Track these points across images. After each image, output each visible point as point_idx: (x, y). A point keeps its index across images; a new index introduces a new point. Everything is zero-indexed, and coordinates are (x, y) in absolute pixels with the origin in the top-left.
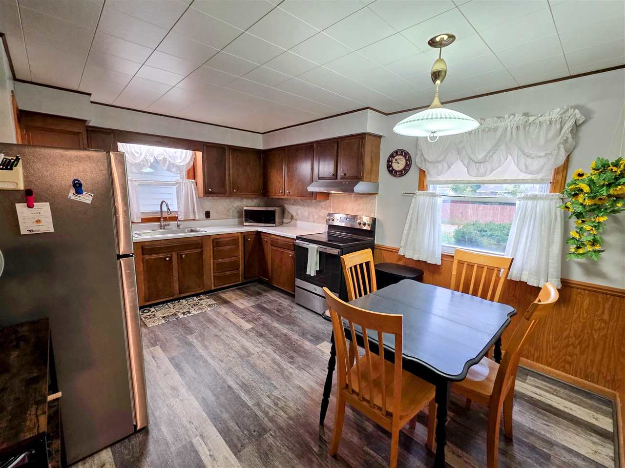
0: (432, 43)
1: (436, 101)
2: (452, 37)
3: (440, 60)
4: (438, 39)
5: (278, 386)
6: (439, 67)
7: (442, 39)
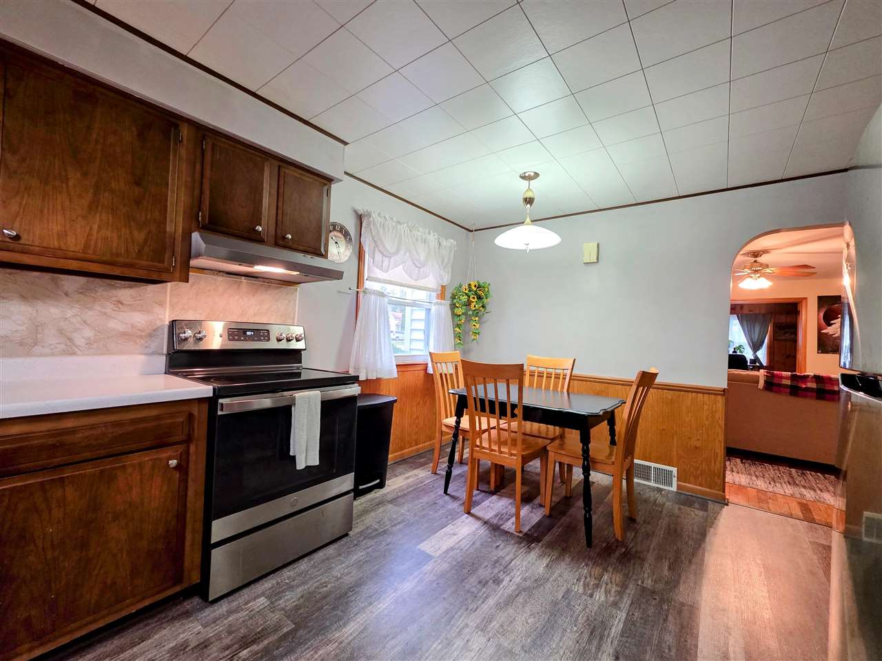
0: (523, 177)
1: (528, 220)
2: (537, 175)
3: (529, 189)
4: (527, 175)
5: (564, 589)
6: (529, 195)
7: (529, 175)
